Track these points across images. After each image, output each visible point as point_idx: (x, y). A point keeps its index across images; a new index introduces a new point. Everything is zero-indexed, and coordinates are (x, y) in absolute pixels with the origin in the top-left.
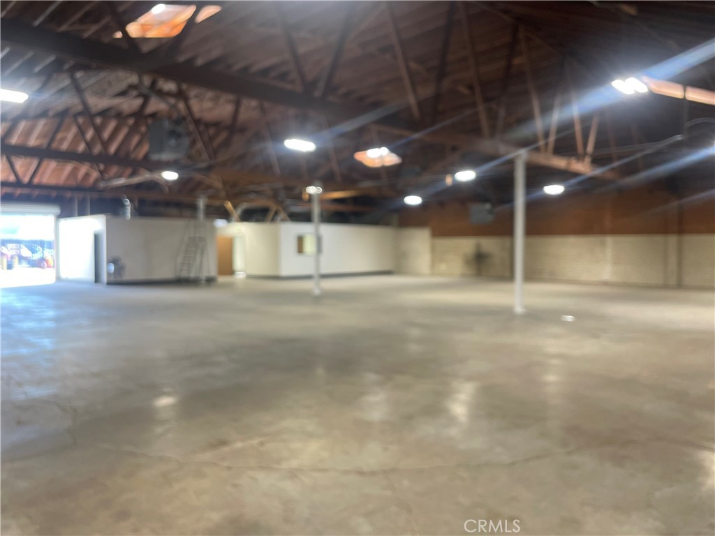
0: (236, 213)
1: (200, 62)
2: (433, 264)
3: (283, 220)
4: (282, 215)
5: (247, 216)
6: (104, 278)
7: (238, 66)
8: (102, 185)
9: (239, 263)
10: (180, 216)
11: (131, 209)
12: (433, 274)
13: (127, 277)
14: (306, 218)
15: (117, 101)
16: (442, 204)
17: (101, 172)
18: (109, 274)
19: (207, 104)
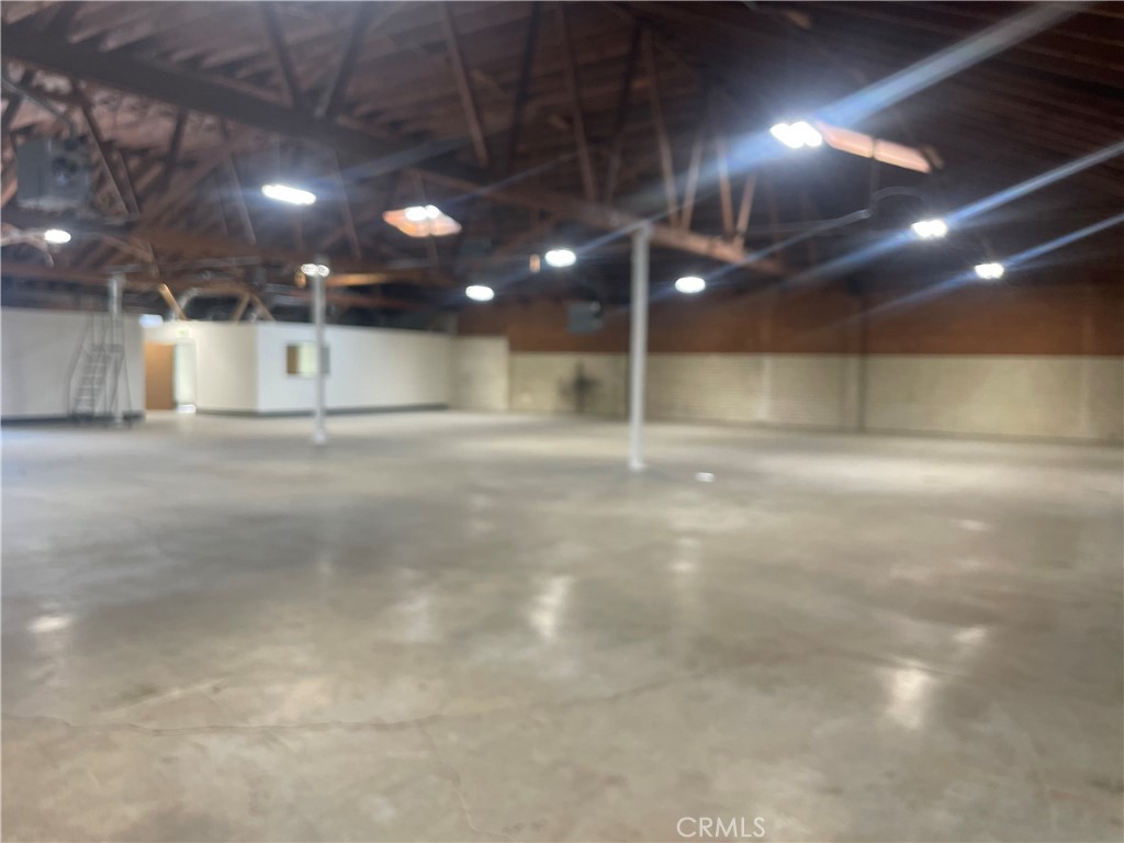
0: (179, 306)
1: (111, 44)
2: (512, 393)
3: (262, 319)
4: (260, 310)
5: (198, 311)
7: (181, 56)
9: (184, 389)
12: (511, 410)
14: (301, 315)
16: (525, 301)
19: (125, 117)
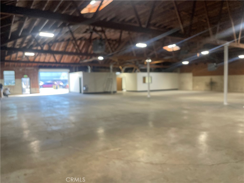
0: (123, 70)
1: (108, 19)
3: (138, 72)
4: (138, 70)
5: (127, 71)
6: (82, 91)
7: (121, 20)
8: (81, 62)
9: (124, 86)
10: (105, 71)
11: (90, 69)
12: (193, 90)
13: (89, 91)
14: (144, 70)
15: (84, 35)
17: (81, 58)
18: (84, 91)
19: (112, 34)
